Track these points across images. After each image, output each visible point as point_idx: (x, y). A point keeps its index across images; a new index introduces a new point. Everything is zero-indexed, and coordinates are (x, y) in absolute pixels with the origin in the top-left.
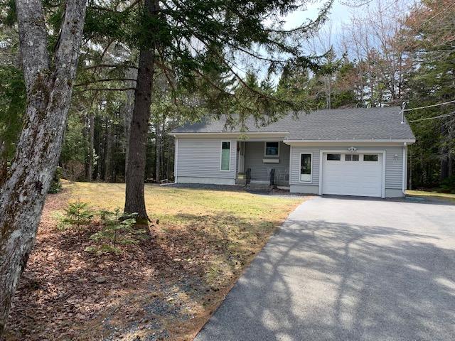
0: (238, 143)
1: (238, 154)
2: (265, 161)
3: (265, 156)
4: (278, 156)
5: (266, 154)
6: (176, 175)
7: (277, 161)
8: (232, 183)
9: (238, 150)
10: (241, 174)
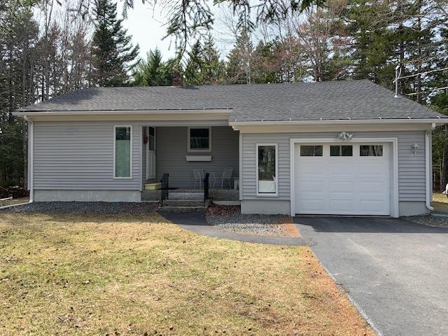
0: (144, 129)
1: (144, 149)
2: (189, 158)
3: (189, 150)
4: (210, 150)
5: (191, 147)
6: (31, 187)
7: (208, 158)
8: (135, 198)
9: (145, 142)
10: (151, 181)
